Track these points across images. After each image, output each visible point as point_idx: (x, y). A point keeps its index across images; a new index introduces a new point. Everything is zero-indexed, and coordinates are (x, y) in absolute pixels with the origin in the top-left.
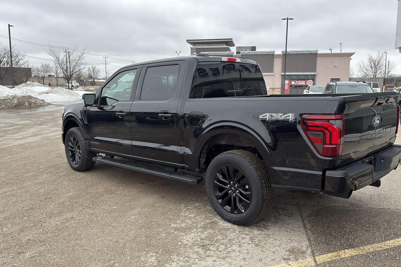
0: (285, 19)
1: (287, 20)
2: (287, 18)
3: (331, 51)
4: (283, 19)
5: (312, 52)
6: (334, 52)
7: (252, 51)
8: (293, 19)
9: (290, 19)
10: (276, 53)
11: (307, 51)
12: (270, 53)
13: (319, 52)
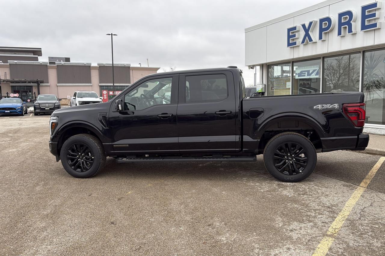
0: (109, 35)
1: (111, 35)
2: (111, 34)
3: (141, 65)
4: (108, 34)
5: (125, 65)
6: (142, 66)
7: (66, 62)
8: (117, 35)
9: (114, 35)
10: (93, 65)
11: (121, 65)
12: (86, 65)
13: (132, 66)
